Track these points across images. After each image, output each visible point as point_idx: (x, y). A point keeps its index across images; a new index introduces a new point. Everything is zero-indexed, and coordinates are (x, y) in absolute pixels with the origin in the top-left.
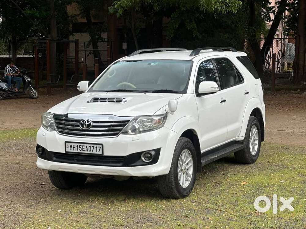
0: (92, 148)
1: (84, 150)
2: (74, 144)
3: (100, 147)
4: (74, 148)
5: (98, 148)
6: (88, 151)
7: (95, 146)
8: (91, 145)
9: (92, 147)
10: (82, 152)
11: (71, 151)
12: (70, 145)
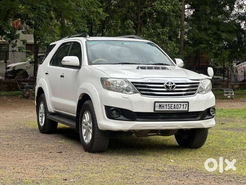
0: (179, 106)
1: (172, 108)
2: (163, 104)
3: (187, 105)
4: (163, 107)
5: (184, 105)
6: (175, 109)
7: (182, 104)
8: (179, 104)
9: (180, 104)
10: (170, 110)
11: (160, 110)
12: (159, 105)
